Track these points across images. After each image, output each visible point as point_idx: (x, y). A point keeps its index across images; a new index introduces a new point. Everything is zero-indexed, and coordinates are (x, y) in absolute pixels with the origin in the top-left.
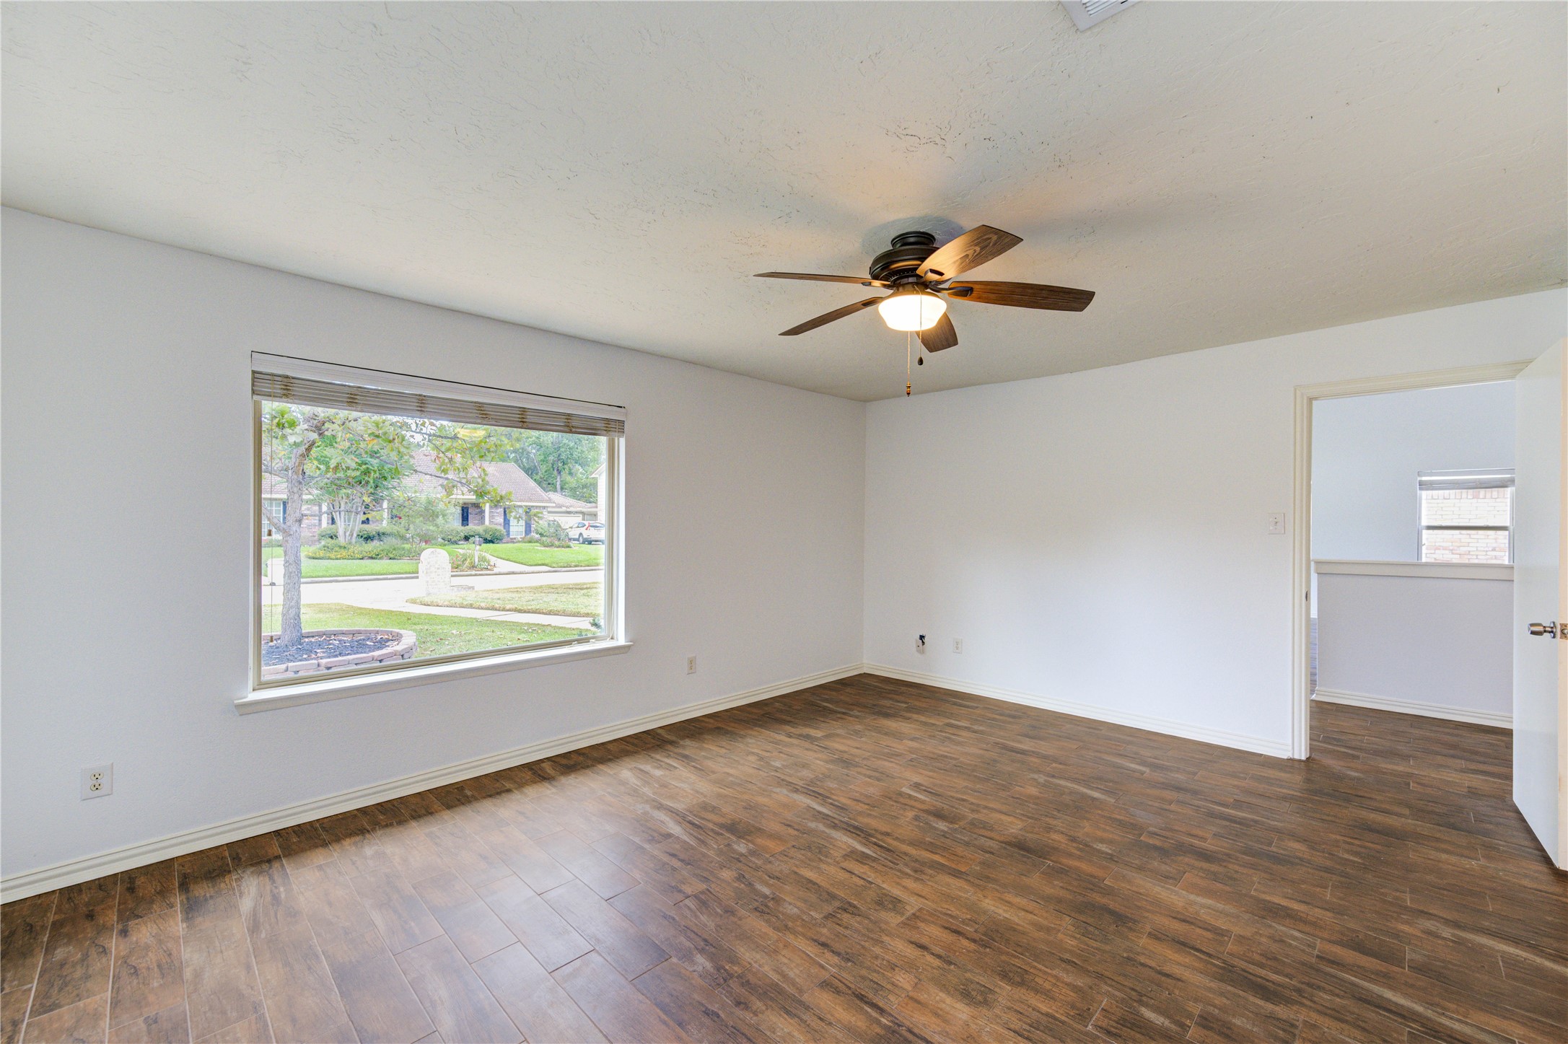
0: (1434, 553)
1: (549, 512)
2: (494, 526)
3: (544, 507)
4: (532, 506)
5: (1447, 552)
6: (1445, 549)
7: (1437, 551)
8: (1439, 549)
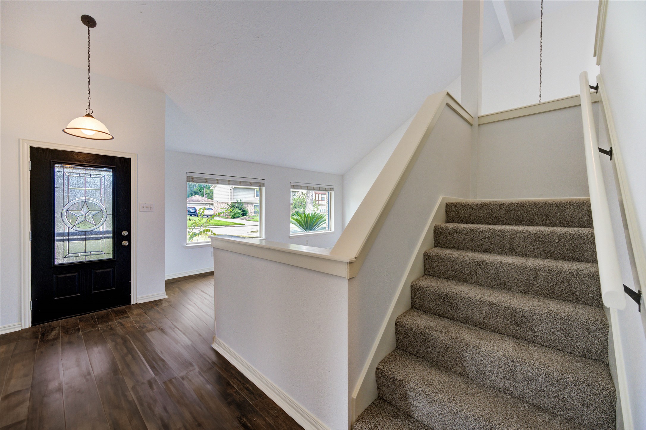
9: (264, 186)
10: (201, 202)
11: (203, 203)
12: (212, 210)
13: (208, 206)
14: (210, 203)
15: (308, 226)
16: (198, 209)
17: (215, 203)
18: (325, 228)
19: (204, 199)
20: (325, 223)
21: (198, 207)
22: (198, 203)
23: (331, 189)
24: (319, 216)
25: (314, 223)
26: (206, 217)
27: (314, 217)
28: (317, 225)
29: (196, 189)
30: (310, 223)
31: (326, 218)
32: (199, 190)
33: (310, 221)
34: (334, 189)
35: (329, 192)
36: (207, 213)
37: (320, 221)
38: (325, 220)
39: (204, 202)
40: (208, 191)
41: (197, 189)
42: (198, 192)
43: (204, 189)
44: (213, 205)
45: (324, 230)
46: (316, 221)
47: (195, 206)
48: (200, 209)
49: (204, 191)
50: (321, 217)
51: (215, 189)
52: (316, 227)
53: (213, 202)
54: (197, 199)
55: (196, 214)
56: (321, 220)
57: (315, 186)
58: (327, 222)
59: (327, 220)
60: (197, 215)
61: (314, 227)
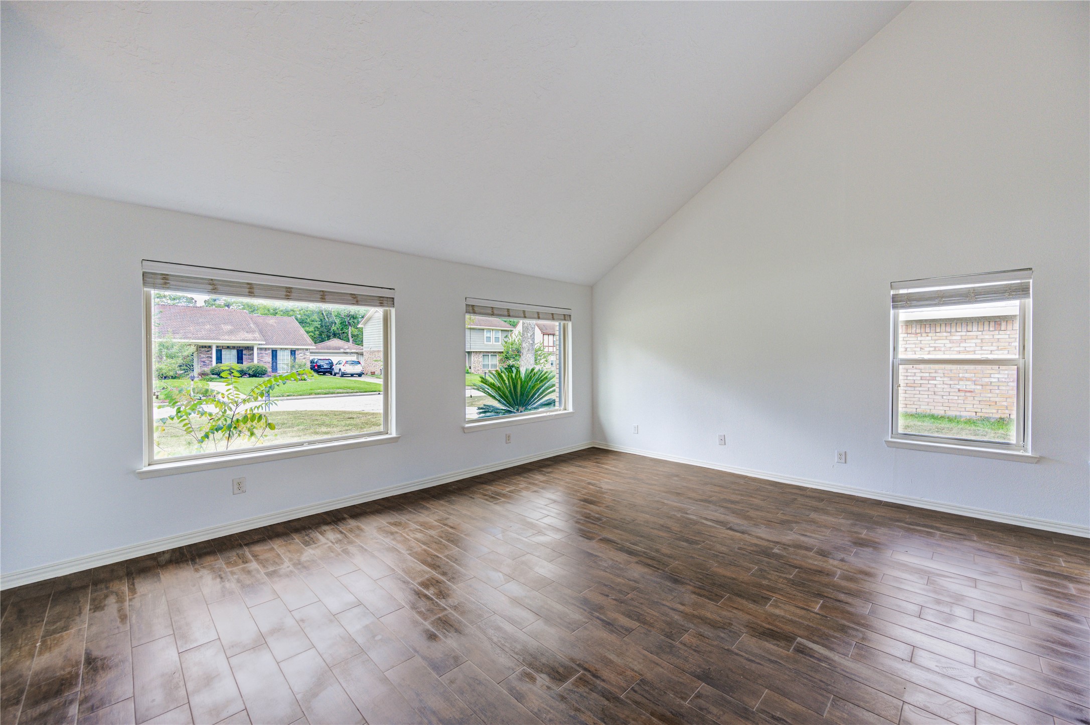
0: (958, 384)
1: (311, 353)
2: (262, 364)
3: (307, 349)
4: (298, 349)
5: (969, 383)
6: (968, 379)
7: (961, 383)
8: (962, 380)
9: (393, 305)
10: (342, 350)
11: (345, 351)
12: (360, 365)
13: (355, 357)
14: (357, 351)
15: (517, 399)
16: (335, 363)
17: (365, 351)
18: (554, 401)
19: (349, 346)
20: (554, 391)
21: (335, 359)
22: (337, 351)
23: (564, 315)
24: (541, 377)
25: (529, 392)
26: (350, 375)
27: (531, 378)
28: (536, 396)
29: (335, 328)
30: (521, 392)
31: (555, 380)
32: (341, 331)
33: (521, 387)
34: (572, 317)
35: (562, 324)
36: (349, 369)
37: (543, 386)
38: (554, 385)
39: (348, 351)
40: (356, 332)
41: (337, 329)
42: (339, 334)
43: (350, 328)
44: (362, 354)
45: (552, 408)
46: (533, 387)
47: (330, 358)
48: (339, 363)
49: (350, 332)
50: (546, 378)
51: (366, 327)
52: (536, 399)
53: (363, 349)
54: (335, 345)
55: (332, 371)
56: (545, 384)
57: (527, 309)
58: (557, 390)
59: (557, 385)
60: (333, 373)
61: (530, 400)
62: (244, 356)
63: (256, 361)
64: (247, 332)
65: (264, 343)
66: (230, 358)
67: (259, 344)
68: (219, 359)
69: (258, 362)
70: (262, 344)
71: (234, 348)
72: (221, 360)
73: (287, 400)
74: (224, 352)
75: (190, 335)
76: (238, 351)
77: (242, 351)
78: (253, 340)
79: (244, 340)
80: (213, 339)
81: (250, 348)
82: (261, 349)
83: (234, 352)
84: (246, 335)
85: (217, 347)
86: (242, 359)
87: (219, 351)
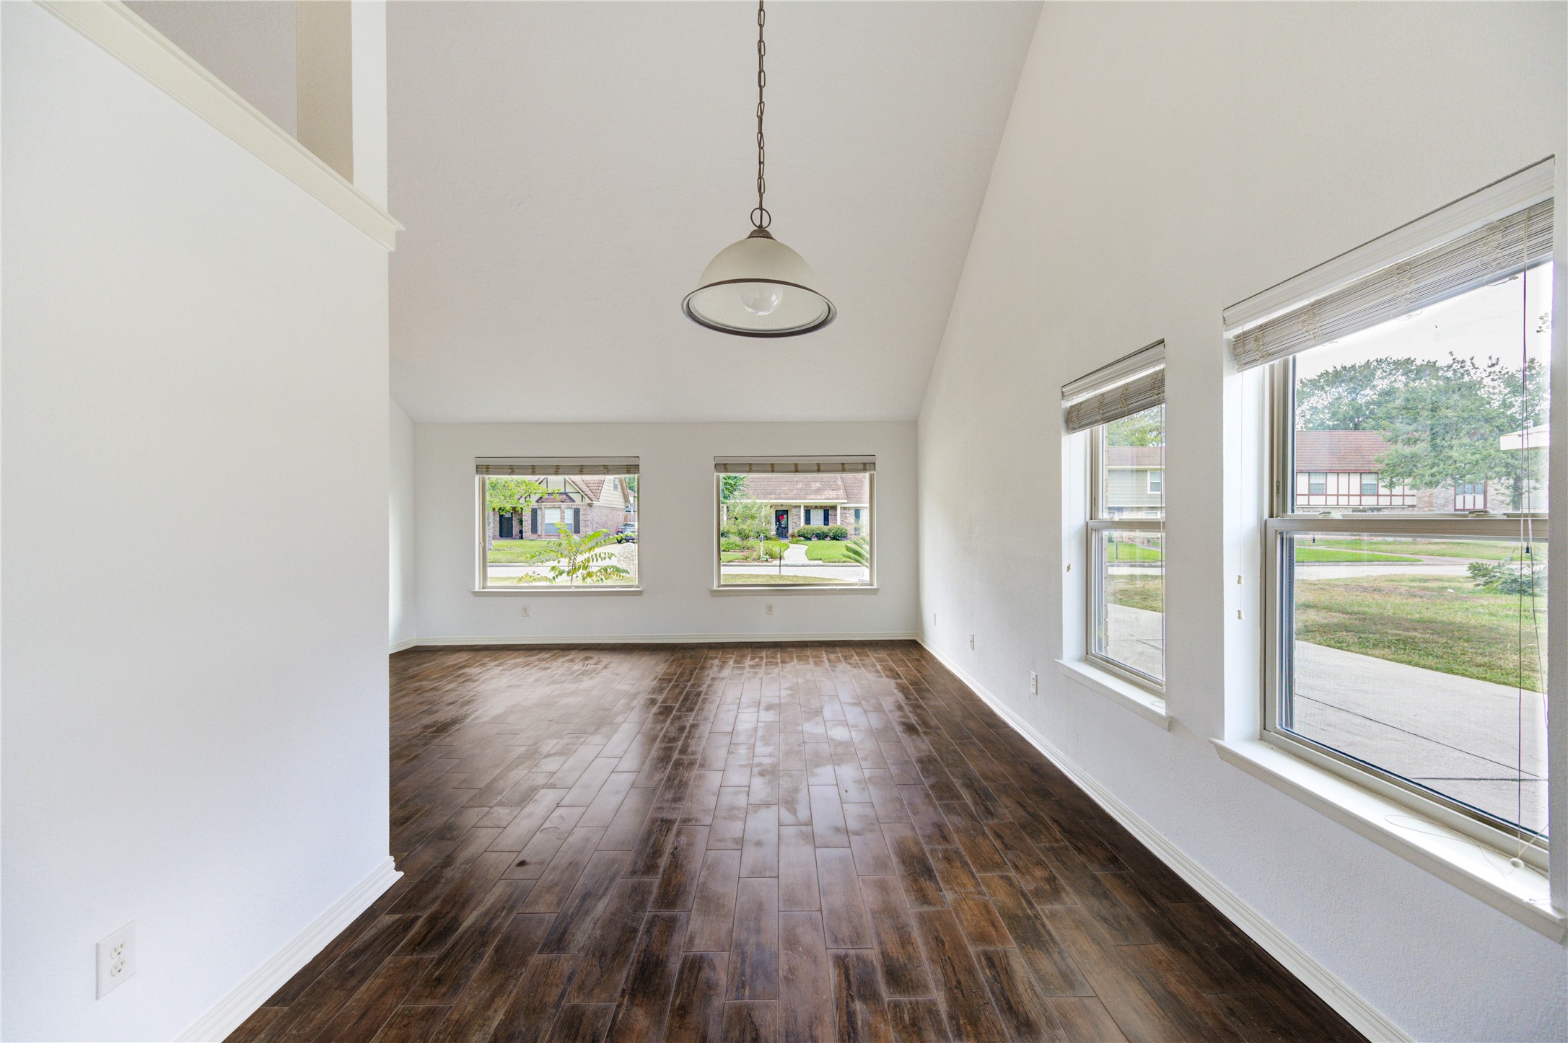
23: (864, 464)
57: (801, 461)
62: (830, 517)
63: (839, 523)
64: (832, 490)
65: (846, 501)
66: (817, 521)
67: (842, 503)
68: (808, 521)
69: (841, 524)
70: (845, 503)
71: (821, 507)
72: (810, 521)
73: (842, 566)
74: (812, 512)
75: (783, 495)
76: (825, 511)
77: (828, 510)
78: (836, 499)
79: (827, 499)
80: (801, 498)
81: (834, 508)
82: (845, 508)
83: (821, 513)
84: (831, 492)
85: (805, 507)
86: (828, 521)
87: (808, 512)
